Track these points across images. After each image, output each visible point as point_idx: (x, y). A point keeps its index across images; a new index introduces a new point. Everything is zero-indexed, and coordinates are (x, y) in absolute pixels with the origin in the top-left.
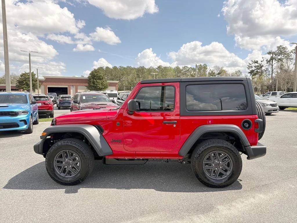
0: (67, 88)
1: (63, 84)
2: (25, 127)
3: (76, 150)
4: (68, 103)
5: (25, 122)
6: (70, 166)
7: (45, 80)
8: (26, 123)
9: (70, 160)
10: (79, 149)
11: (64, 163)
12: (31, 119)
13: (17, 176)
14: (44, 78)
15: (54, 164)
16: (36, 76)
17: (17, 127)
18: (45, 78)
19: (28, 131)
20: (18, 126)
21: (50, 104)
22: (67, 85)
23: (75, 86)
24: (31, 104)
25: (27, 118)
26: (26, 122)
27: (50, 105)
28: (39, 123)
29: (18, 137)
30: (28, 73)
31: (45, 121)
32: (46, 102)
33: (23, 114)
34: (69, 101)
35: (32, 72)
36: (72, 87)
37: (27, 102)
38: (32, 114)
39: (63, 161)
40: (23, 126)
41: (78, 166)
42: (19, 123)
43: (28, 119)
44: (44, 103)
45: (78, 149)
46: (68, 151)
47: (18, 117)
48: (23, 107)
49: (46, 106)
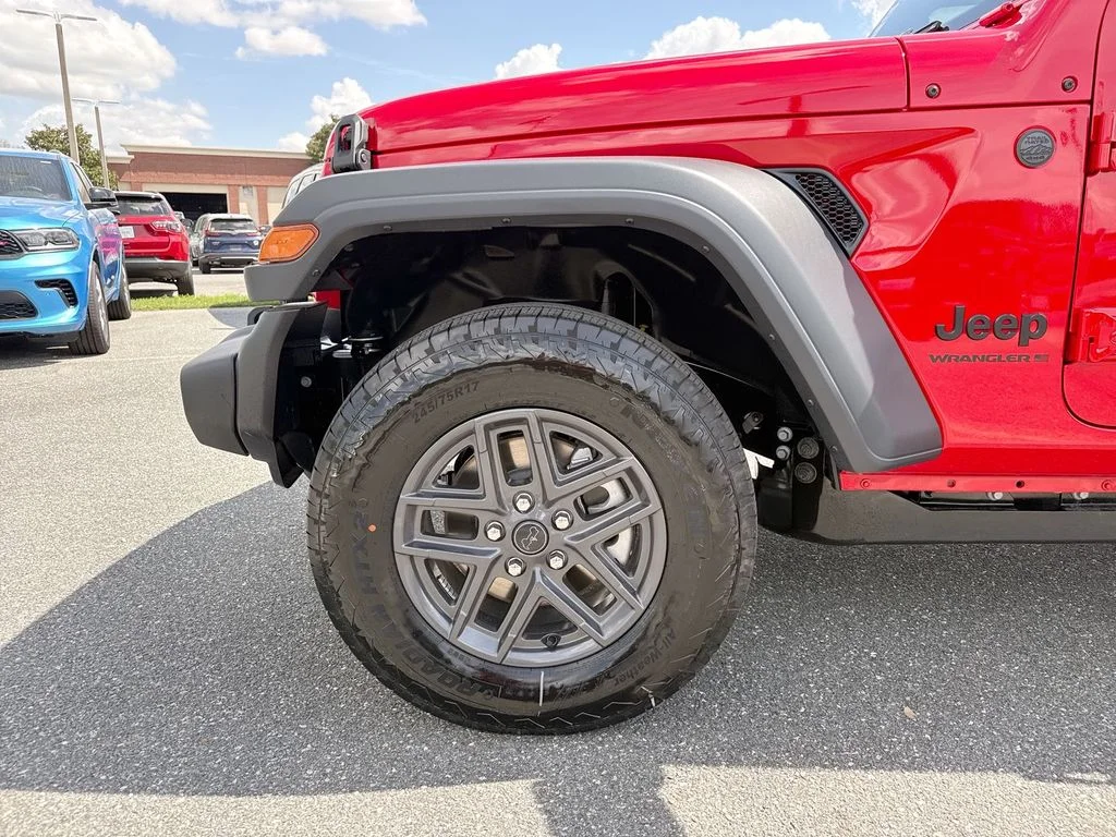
0: (225, 195)
1: (208, 177)
2: (65, 318)
3: (627, 412)
4: (243, 245)
5: (67, 290)
6: (556, 563)
7: (132, 160)
8: (72, 299)
9: (548, 504)
10: (654, 396)
11: (494, 534)
12: (98, 281)
13: (41, 627)
14: (126, 155)
15: (400, 545)
16: (94, 144)
17: (24, 316)
18: (129, 153)
19: (86, 343)
20: (30, 311)
21: (174, 233)
22: (222, 182)
23: (254, 189)
24: (89, 207)
25: (78, 270)
26: (72, 290)
27: (173, 239)
28: (134, 315)
29: (37, 368)
30: (59, 132)
31: (161, 309)
32: (157, 224)
33: (50, 246)
34: (246, 235)
35: (75, 125)
36: (246, 191)
37: (66, 194)
38: (101, 255)
39: (483, 519)
40: (56, 310)
41: (623, 558)
42: (37, 296)
43: (81, 276)
44: (148, 228)
45: (643, 397)
46: (541, 421)
47: (28, 262)
48: (44, 214)
49: (156, 239)
